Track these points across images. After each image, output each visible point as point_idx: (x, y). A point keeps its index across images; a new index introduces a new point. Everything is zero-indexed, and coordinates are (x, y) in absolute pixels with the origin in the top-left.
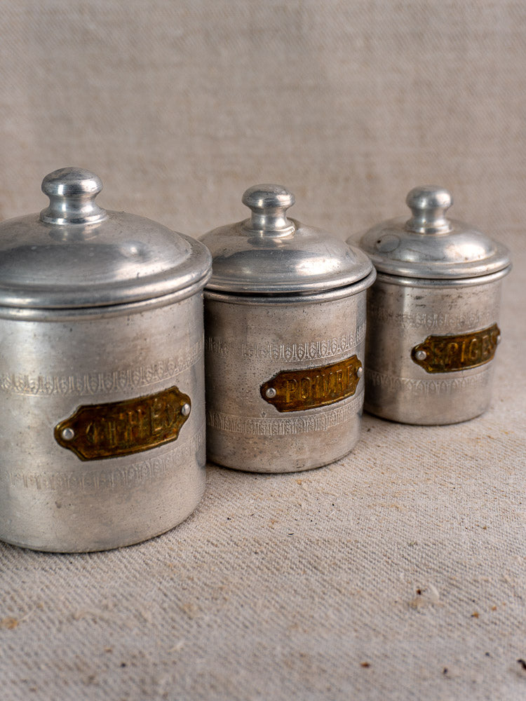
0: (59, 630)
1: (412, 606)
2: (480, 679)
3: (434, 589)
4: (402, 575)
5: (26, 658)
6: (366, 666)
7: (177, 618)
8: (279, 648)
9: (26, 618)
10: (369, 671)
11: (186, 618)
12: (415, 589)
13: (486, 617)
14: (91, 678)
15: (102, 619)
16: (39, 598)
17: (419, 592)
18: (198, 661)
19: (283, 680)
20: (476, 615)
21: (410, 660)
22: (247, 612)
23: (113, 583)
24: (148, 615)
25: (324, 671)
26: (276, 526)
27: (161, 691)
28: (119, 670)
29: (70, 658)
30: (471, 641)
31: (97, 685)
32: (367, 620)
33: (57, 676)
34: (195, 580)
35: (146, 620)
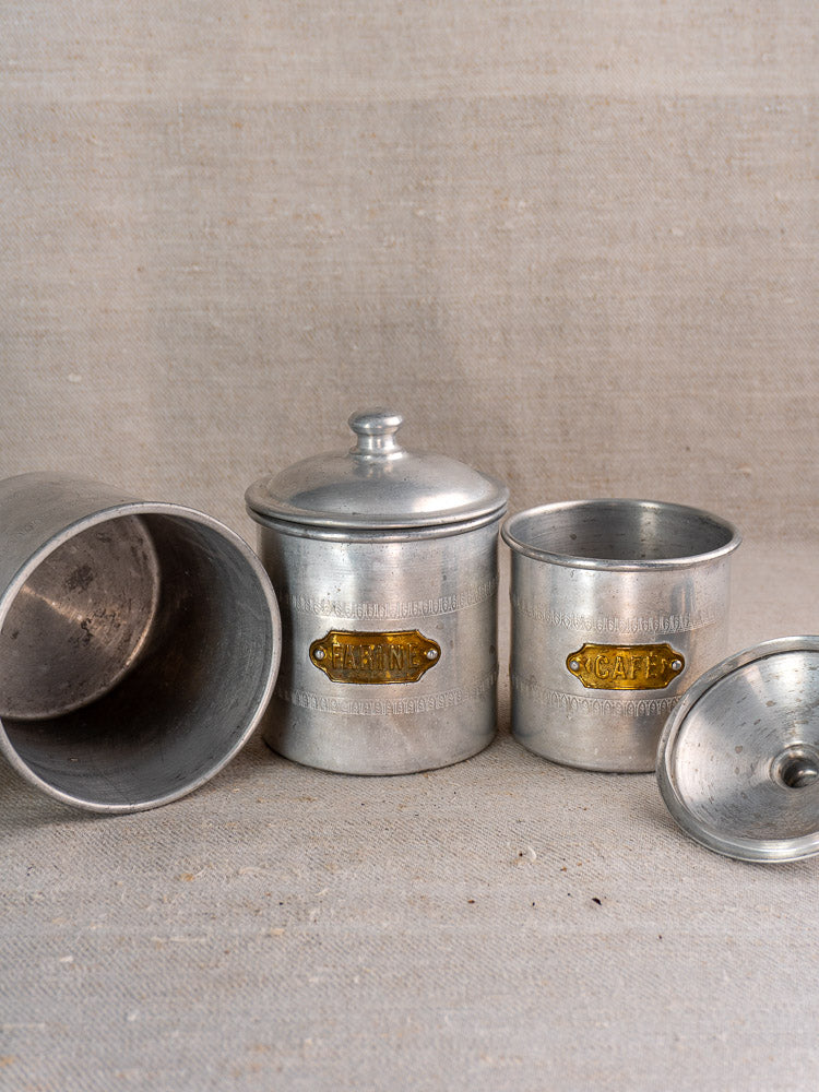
0: (228, 882)
1: (513, 863)
2: (560, 910)
3: (534, 853)
4: (508, 844)
5: (204, 900)
6: (473, 902)
7: (322, 874)
8: (404, 893)
9: (200, 874)
10: (473, 905)
11: (329, 873)
12: (518, 853)
13: (572, 871)
14: (258, 911)
15: (261, 874)
16: (208, 861)
17: (521, 855)
18: (340, 900)
19: (406, 912)
20: (565, 869)
21: (508, 899)
22: (379, 870)
23: (267, 851)
24: (298, 871)
25: (439, 906)
26: (404, 810)
27: (312, 919)
28: (278, 907)
29: (239, 900)
30: (557, 886)
31: (262, 916)
32: (476, 874)
33: (230, 911)
34: (336, 848)
35: (296, 875)
